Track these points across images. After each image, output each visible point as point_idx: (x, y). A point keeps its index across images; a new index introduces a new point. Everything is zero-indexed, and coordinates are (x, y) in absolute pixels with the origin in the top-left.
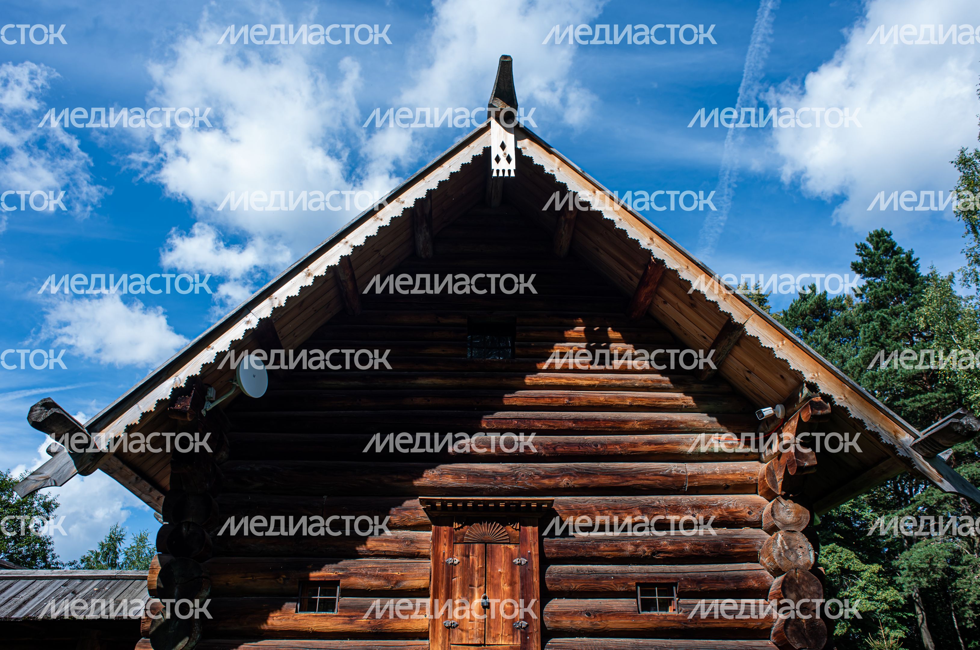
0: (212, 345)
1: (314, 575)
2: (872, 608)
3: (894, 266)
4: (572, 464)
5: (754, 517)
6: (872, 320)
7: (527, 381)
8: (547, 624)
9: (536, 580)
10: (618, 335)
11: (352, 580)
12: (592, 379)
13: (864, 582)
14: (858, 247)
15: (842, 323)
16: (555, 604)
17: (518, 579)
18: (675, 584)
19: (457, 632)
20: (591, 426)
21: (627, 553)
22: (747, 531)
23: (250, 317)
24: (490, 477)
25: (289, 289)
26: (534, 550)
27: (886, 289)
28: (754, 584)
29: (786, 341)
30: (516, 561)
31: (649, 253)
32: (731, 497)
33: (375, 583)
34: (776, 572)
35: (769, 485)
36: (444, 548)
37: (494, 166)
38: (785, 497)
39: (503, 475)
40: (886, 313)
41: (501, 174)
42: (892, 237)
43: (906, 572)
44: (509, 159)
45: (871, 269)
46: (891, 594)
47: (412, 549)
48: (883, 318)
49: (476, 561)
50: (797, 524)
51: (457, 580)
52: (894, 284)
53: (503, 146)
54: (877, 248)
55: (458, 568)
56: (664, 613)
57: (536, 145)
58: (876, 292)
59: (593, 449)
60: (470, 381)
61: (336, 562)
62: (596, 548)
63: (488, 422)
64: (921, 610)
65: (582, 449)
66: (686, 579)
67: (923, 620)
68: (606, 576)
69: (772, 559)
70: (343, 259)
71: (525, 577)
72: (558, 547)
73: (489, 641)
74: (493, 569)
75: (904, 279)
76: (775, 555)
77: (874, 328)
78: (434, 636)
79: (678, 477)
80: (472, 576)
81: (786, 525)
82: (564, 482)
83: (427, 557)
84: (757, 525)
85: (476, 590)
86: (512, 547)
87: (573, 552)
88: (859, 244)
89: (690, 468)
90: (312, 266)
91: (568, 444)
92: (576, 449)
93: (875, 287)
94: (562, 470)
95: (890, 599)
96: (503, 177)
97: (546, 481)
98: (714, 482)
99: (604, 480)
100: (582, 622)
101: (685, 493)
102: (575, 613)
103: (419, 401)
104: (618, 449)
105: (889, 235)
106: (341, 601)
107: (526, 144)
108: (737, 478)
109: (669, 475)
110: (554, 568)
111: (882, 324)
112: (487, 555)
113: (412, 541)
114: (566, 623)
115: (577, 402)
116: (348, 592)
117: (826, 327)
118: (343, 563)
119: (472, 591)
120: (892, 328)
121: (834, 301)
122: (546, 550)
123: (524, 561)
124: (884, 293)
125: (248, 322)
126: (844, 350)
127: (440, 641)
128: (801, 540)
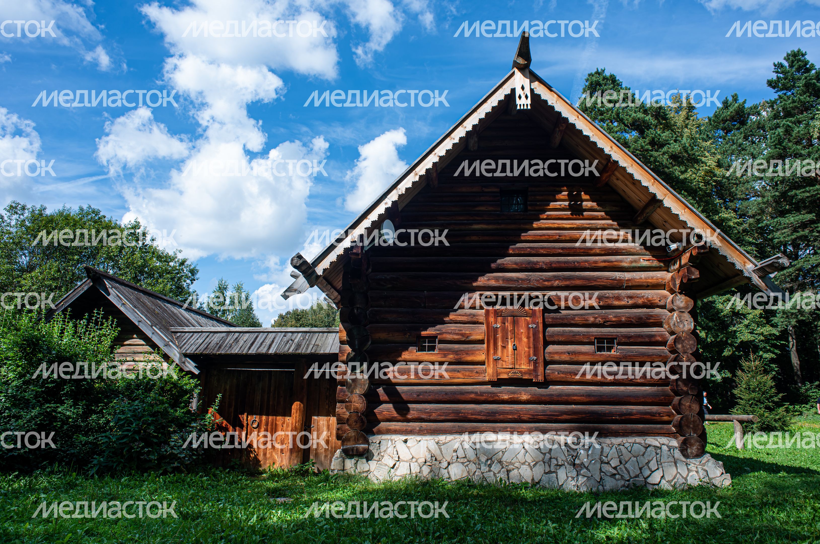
0: (368, 217)
1: (424, 333)
2: (752, 338)
3: (804, 82)
4: (560, 273)
5: (662, 303)
6: (779, 127)
7: (535, 226)
8: (547, 358)
9: (541, 336)
10: (587, 197)
11: (444, 336)
12: (572, 224)
13: (748, 321)
14: (775, 65)
15: (755, 127)
16: (551, 348)
17: (531, 335)
18: (616, 339)
19: (500, 362)
20: (572, 252)
21: (590, 322)
22: (657, 310)
23: (386, 200)
24: (515, 281)
25: (406, 183)
26: (540, 320)
27: (794, 102)
28: (659, 339)
29: (687, 210)
30: (530, 326)
31: (610, 156)
32: (649, 291)
33: (456, 337)
34: (672, 333)
35: (672, 287)
36: (492, 319)
37: (518, 102)
38: (680, 293)
39: (522, 280)
40: (791, 122)
41: (522, 108)
42: (806, 57)
43: (781, 315)
44: (526, 97)
45: (783, 85)
46: (767, 330)
47: (474, 319)
48: (788, 126)
49: (509, 326)
50: (686, 308)
51: (499, 336)
52: (801, 97)
53: (523, 88)
54: (791, 66)
55: (499, 330)
56: (609, 353)
57: (542, 86)
58: (785, 104)
59: (572, 265)
60: (503, 226)
61: (434, 326)
62: (573, 319)
63: (513, 249)
64: (793, 338)
65: (566, 265)
66: (622, 336)
67: (793, 345)
68: (578, 334)
69: (670, 327)
70: (434, 164)
71: (535, 334)
72: (553, 318)
73: (517, 367)
74: (518, 330)
75: (811, 94)
76: (671, 324)
77: (779, 135)
78: (488, 364)
79: (620, 280)
80: (507, 333)
81: (679, 308)
82: (556, 283)
83: (483, 324)
84: (664, 307)
85: (509, 341)
86: (528, 318)
87: (561, 321)
88: (776, 63)
89: (627, 275)
90: (417, 169)
91: (559, 262)
92: (563, 265)
93: (785, 100)
94: (555, 277)
95: (765, 333)
96: (523, 109)
97: (546, 283)
98: (640, 284)
99: (578, 282)
100: (565, 357)
101: (623, 289)
102: (562, 353)
103: (474, 238)
104: (587, 265)
105: (803, 55)
106: (438, 346)
107: (536, 85)
108: (654, 281)
109: (615, 280)
110: (550, 330)
111: (786, 131)
112: (515, 323)
113: (474, 315)
114: (557, 357)
115: (563, 238)
116: (441, 342)
117: (742, 130)
118: (438, 327)
119: (508, 342)
120: (794, 134)
121: (751, 108)
122: (546, 320)
123: (534, 326)
124: (791, 105)
125: (386, 203)
126: (754, 149)
127: (492, 366)
128: (687, 316)
